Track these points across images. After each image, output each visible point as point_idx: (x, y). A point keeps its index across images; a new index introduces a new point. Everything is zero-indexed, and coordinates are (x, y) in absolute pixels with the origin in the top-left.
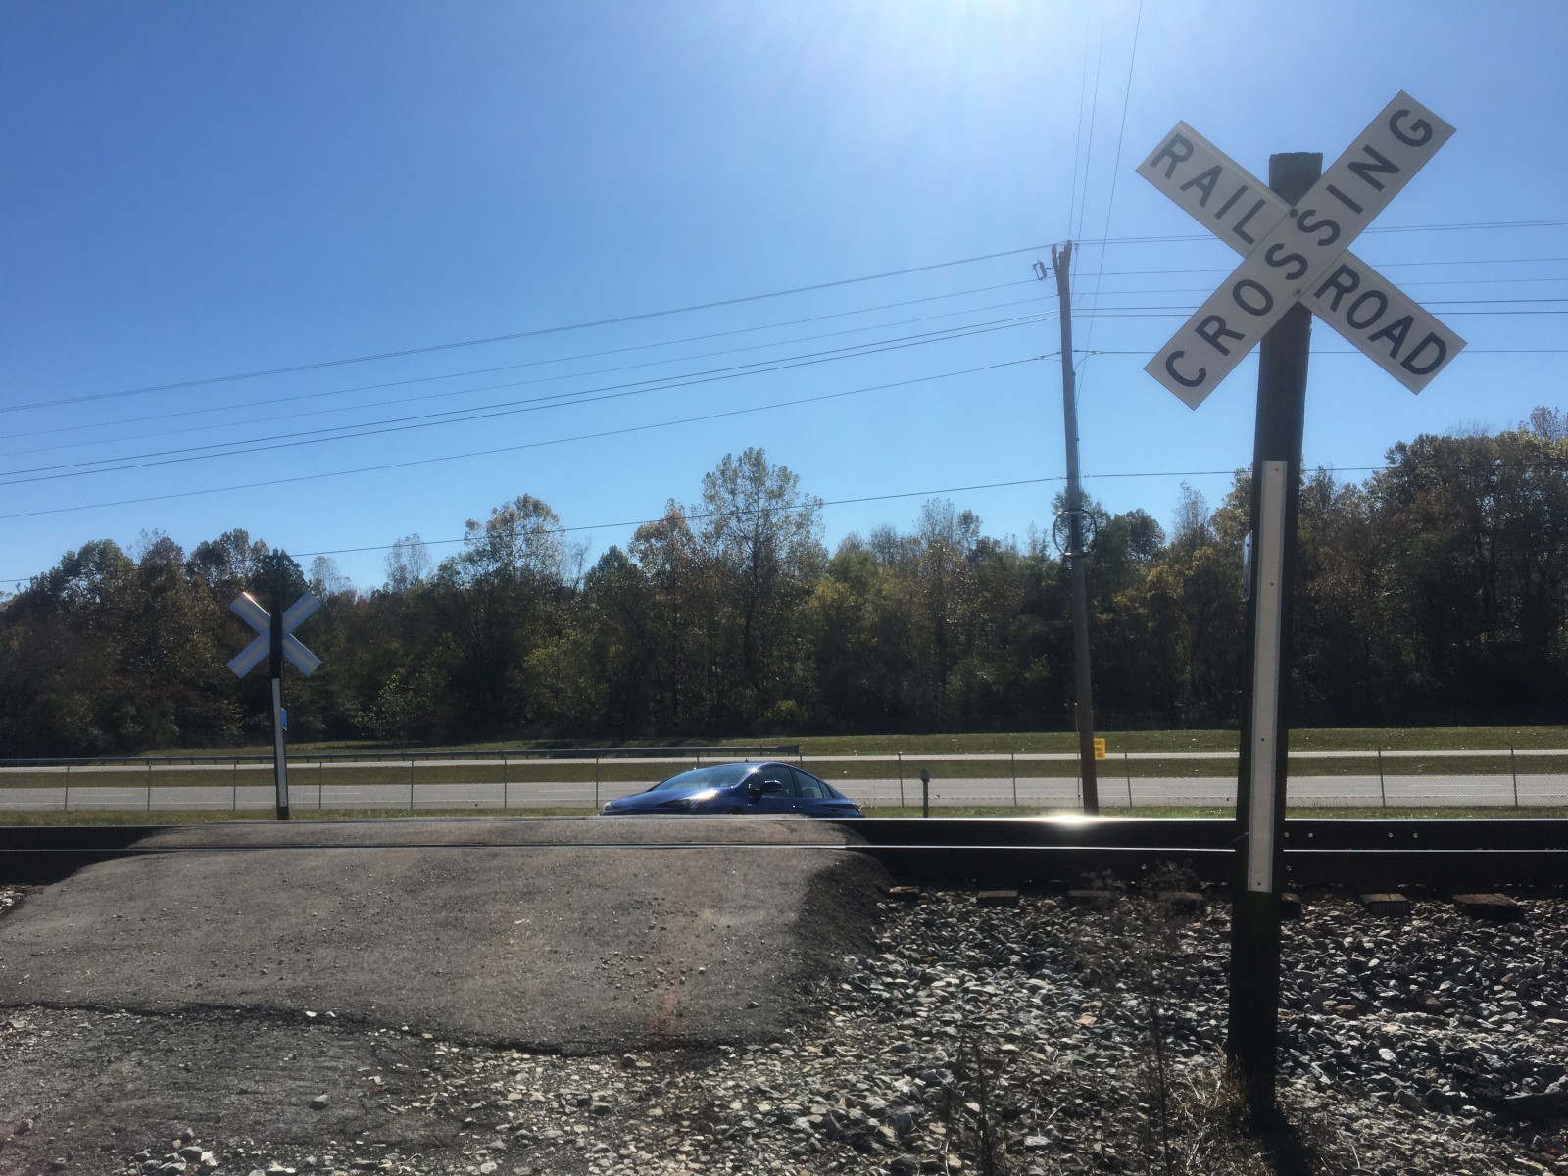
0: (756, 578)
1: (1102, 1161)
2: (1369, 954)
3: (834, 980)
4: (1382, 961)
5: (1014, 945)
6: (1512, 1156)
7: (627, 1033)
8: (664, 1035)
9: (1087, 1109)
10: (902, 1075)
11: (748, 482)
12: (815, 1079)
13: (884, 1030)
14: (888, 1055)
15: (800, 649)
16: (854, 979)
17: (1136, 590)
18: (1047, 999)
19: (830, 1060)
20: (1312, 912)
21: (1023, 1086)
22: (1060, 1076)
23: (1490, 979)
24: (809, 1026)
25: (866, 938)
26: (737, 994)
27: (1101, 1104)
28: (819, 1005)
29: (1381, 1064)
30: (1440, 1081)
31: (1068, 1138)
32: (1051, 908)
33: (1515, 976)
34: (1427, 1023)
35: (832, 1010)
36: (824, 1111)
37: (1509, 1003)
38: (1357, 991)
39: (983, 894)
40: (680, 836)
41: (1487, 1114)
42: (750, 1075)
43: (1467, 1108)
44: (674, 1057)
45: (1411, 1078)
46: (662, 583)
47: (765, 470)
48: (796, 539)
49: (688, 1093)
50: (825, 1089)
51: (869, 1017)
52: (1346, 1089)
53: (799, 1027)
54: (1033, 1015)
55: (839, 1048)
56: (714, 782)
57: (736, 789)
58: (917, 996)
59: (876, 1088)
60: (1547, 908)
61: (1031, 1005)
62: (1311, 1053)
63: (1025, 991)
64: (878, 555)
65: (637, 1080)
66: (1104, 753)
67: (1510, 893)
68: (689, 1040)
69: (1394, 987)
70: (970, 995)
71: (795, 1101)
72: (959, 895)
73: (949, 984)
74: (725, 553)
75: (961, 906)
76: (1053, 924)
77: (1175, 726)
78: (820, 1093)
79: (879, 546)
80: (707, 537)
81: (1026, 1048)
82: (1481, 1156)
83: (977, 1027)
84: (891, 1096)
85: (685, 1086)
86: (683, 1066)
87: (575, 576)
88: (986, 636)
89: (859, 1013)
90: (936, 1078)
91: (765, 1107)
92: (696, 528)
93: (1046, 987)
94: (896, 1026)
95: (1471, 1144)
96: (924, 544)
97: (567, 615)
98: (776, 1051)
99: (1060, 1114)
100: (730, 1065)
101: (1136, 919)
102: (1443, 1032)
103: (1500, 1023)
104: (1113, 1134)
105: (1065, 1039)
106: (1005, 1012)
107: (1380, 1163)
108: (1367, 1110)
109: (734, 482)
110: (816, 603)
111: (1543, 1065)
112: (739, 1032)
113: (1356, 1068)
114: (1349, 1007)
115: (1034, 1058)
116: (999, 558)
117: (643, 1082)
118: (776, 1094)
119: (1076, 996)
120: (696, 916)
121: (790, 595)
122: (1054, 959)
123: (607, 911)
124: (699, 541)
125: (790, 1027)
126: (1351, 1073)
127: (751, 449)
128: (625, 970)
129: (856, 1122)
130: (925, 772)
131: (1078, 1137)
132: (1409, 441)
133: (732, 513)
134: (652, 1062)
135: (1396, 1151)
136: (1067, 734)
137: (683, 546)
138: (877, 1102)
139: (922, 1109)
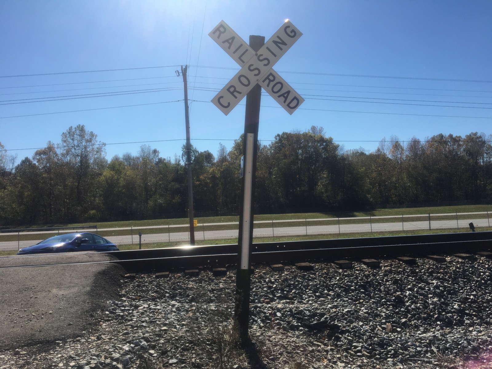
0: (81, 169)
1: (195, 365)
2: (273, 283)
3: (103, 311)
4: (277, 285)
5: (167, 290)
6: (313, 342)
7: (17, 341)
8: (33, 340)
9: (190, 347)
10: (126, 344)
11: (78, 137)
12: (93, 350)
13: (120, 327)
14: (121, 336)
15: (98, 193)
16: (110, 309)
17: (207, 174)
18: (178, 309)
19: (99, 342)
20: (257, 272)
21: (169, 342)
22: (181, 337)
23: (305, 288)
24: (92, 329)
25: (116, 293)
26: (64, 320)
27: (195, 345)
28: (97, 321)
29: (277, 317)
30: (293, 321)
31: (184, 358)
32: (180, 277)
33: (312, 287)
34: (289, 303)
35: (101, 322)
36: (96, 362)
37: (310, 295)
38: (270, 295)
39: (157, 274)
40: (46, 262)
41: (306, 329)
42: (68, 351)
43: (300, 328)
44: (37, 348)
45: (285, 321)
46: (46, 170)
47: (85, 132)
48: (96, 156)
49: (41, 362)
50: (97, 353)
51: (115, 322)
52: (268, 327)
53: (88, 330)
54: (173, 315)
55: (103, 336)
56: (63, 240)
57: (71, 243)
58: (133, 313)
59: (116, 350)
60: (319, 266)
61: (172, 311)
62: (258, 316)
63: (170, 307)
64: (125, 162)
65: (20, 359)
66: (197, 224)
67: (310, 262)
68: (43, 341)
69: (280, 293)
70: (152, 310)
71: (85, 360)
72: (149, 275)
73: (144, 307)
74: (70, 160)
75: (150, 279)
76: (180, 282)
77: (217, 215)
78: (94, 355)
79: (125, 159)
80: (63, 155)
81: (170, 327)
82: (305, 343)
83: (154, 322)
84: (122, 352)
85: (41, 359)
86: (40, 351)
87: (11, 167)
88: (161, 188)
89: (112, 322)
90: (138, 343)
91: (72, 364)
92: (59, 151)
93: (177, 304)
94: (125, 325)
95: (302, 340)
96: (141, 159)
97: (7, 181)
98: (79, 341)
99: (181, 350)
100: (60, 348)
101: (206, 278)
102: (294, 305)
103: (308, 301)
104: (198, 355)
105: (183, 323)
106: (163, 315)
107: (278, 351)
108: (274, 333)
109: (73, 136)
110: (103, 178)
111: (320, 313)
112: (64, 335)
113: (270, 320)
114: (268, 300)
115: (173, 331)
116: (165, 164)
117: (23, 360)
118: (77, 358)
119: (187, 307)
120: (50, 292)
121: (94, 175)
122: (180, 294)
123: (13, 292)
124: (60, 156)
125: (85, 330)
126: (269, 321)
127: (79, 125)
128: (19, 315)
129: (108, 364)
130: (140, 233)
131: (187, 357)
132: (281, 134)
133: (73, 147)
134: (26, 351)
135: (283, 346)
136: (186, 219)
137: (54, 157)
138: (116, 356)
139: (133, 356)
